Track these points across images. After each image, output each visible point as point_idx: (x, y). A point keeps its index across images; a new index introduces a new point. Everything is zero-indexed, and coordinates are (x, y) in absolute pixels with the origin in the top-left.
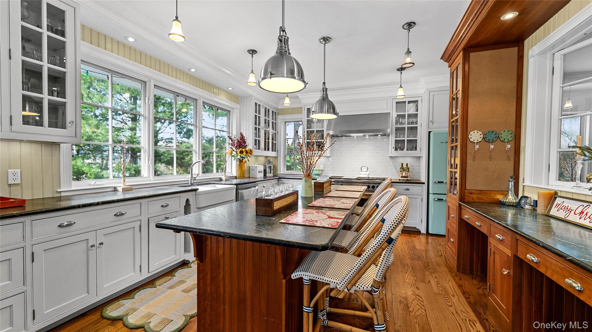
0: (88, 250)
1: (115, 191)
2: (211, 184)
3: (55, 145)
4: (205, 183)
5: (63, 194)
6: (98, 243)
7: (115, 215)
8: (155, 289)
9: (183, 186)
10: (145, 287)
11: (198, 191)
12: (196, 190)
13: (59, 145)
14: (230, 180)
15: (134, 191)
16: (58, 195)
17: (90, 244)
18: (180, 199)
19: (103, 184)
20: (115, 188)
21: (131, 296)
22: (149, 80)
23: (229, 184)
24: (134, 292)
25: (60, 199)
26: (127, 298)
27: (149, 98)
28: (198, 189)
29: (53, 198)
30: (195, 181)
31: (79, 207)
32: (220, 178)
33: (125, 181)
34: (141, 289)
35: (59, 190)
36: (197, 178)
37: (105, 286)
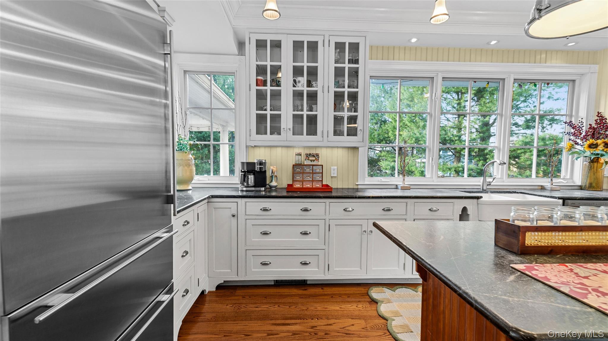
0: (362, 234)
1: (396, 188)
2: (518, 193)
3: (356, 149)
4: (508, 190)
5: (359, 187)
6: (369, 230)
7: (383, 210)
8: (415, 293)
9: (465, 192)
10: (407, 287)
11: (481, 199)
12: (478, 198)
13: (358, 148)
14: (561, 190)
15: (411, 190)
16: (356, 187)
17: (363, 230)
18: (453, 205)
19: (388, 182)
20: (397, 185)
21: (394, 288)
22: (436, 75)
23: (548, 197)
24: (397, 287)
25: (357, 190)
26: (391, 288)
27: (436, 94)
28: (481, 197)
29: (353, 189)
30: (489, 187)
31: (369, 197)
32: (542, 186)
33: (405, 180)
34: (404, 286)
35: (357, 183)
36: (492, 184)
37: (373, 269)
